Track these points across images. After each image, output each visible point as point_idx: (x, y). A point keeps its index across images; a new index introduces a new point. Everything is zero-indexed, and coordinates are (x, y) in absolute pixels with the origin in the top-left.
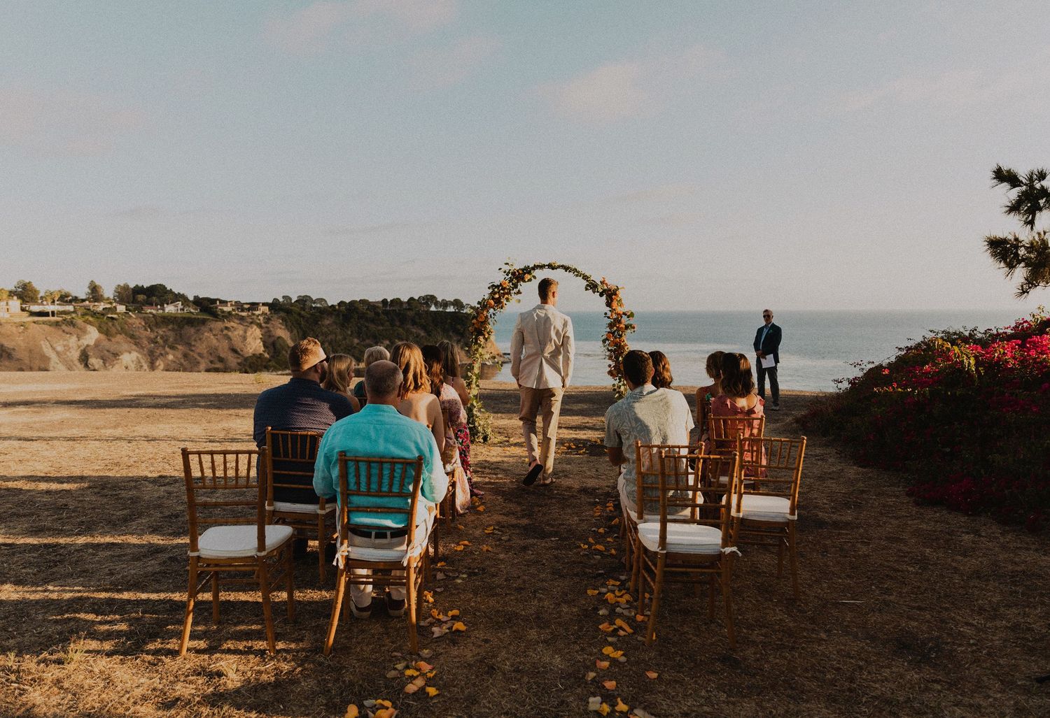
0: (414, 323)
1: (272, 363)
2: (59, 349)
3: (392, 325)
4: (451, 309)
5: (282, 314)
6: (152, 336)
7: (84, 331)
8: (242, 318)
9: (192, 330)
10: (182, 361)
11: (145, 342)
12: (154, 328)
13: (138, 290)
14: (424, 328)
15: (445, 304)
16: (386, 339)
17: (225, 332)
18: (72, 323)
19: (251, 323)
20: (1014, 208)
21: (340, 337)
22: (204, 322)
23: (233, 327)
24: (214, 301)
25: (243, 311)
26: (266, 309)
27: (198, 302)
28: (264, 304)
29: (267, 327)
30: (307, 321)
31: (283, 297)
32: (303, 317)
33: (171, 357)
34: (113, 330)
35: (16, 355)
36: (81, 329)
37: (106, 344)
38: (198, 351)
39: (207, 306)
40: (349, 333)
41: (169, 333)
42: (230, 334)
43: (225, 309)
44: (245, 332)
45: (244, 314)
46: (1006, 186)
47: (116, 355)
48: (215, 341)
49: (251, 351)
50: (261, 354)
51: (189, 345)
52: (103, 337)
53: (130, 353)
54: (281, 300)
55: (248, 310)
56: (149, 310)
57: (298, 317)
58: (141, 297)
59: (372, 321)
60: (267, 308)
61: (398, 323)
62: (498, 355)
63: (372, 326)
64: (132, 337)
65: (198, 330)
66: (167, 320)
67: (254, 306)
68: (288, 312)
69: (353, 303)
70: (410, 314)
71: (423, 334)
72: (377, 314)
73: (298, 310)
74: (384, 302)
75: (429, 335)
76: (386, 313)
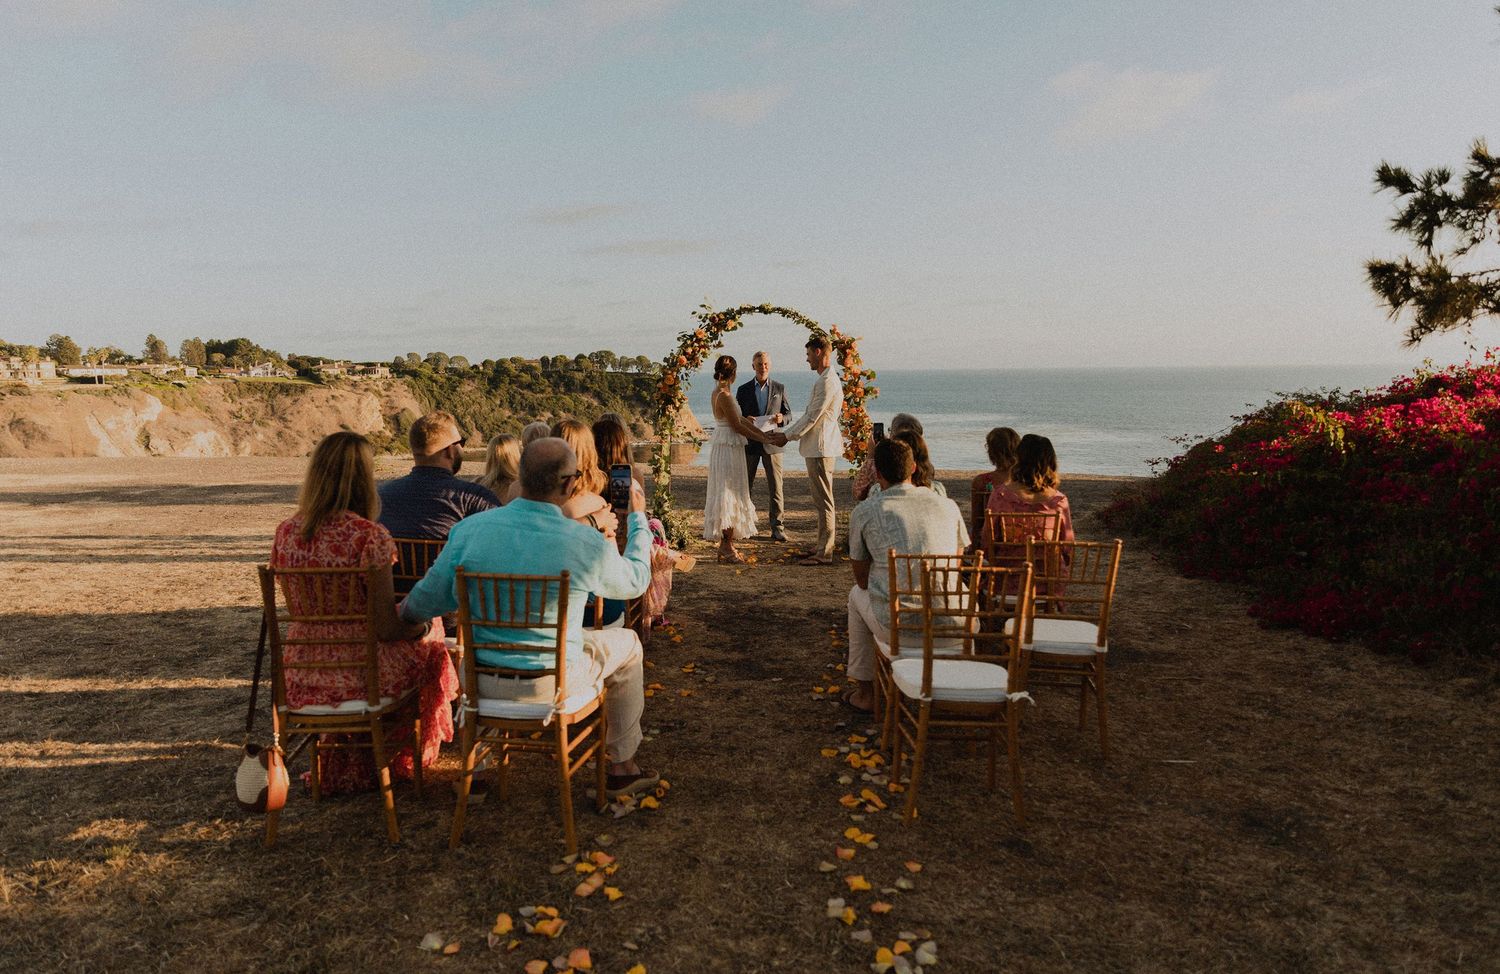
0: (584, 389)
1: (397, 444)
2: (111, 426)
3: (556, 392)
4: (633, 370)
5: (408, 378)
6: (234, 408)
7: (142, 402)
8: (354, 385)
9: (288, 401)
10: (276, 441)
11: (225, 416)
12: (236, 398)
13: (213, 348)
14: (598, 395)
15: (625, 363)
16: (548, 409)
17: (332, 402)
18: (126, 392)
19: (366, 390)
20: (1404, 222)
21: (486, 409)
22: (303, 390)
23: (342, 396)
24: (314, 361)
25: (354, 374)
26: (385, 371)
27: (294, 363)
28: (382, 365)
29: (387, 396)
30: (441, 387)
31: (409, 355)
32: (436, 381)
33: (260, 437)
34: (181, 401)
35: (53, 435)
36: (138, 400)
37: (171, 419)
38: (298, 428)
39: (307, 370)
40: (498, 402)
41: (256, 405)
42: (338, 405)
43: (331, 371)
44: (359, 402)
45: (356, 378)
46: (1393, 191)
47: (186, 434)
48: (319, 415)
49: (366, 428)
50: (380, 432)
51: (283, 419)
52: (169, 410)
53: (205, 431)
54: (406, 359)
55: (363, 372)
56: (231, 374)
57: (429, 382)
58: (218, 357)
59: (529, 387)
60: (387, 369)
61: (562, 390)
62: (696, 430)
63: (528, 394)
64: (208, 409)
65: (295, 401)
66: (253, 387)
67: (369, 368)
68: (415, 374)
69: (501, 363)
70: (579, 376)
71: (596, 403)
72: (535, 377)
73: (427, 370)
74: (544, 361)
75: (605, 405)
76: (547, 375)
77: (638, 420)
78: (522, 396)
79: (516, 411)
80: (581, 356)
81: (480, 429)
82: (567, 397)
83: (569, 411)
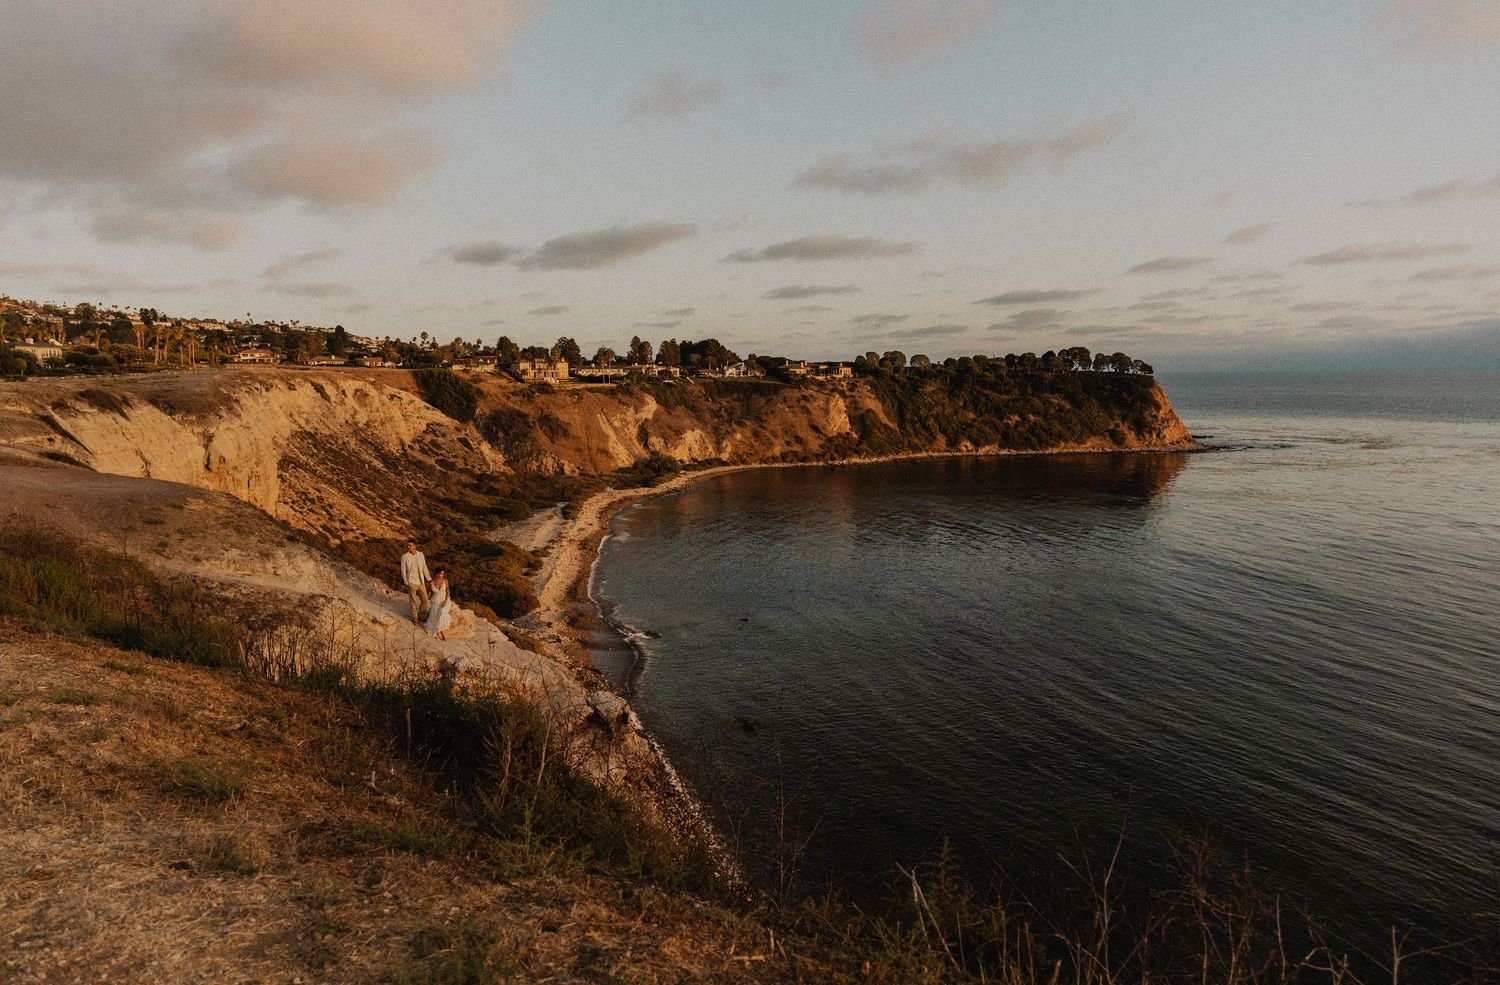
0: (1054, 390)
1: (864, 446)
2: (617, 424)
3: (1023, 392)
4: (1109, 369)
5: (870, 378)
6: (715, 407)
7: (643, 403)
8: (821, 384)
9: (762, 401)
10: (752, 440)
11: (707, 415)
12: (716, 397)
13: (687, 347)
14: (1069, 397)
15: (1101, 360)
16: (1016, 412)
17: (803, 403)
18: (628, 392)
19: (832, 390)
21: (949, 410)
22: (775, 390)
23: (811, 396)
24: (782, 361)
25: (818, 374)
26: (848, 371)
27: (756, 362)
28: (846, 364)
29: (852, 396)
30: (902, 388)
31: (868, 354)
32: (898, 382)
33: (739, 436)
34: (672, 400)
35: (572, 431)
36: (637, 398)
37: (665, 417)
38: (772, 428)
39: (775, 371)
40: (961, 404)
41: (733, 404)
42: (808, 405)
43: (798, 371)
44: (827, 402)
45: (821, 378)
47: (679, 433)
48: (790, 415)
49: (835, 429)
50: (847, 433)
51: (758, 419)
52: (662, 409)
53: (693, 431)
54: (865, 356)
55: (825, 372)
56: (709, 374)
57: (890, 382)
58: (695, 357)
59: (993, 387)
60: (850, 369)
61: (1030, 390)
62: (1185, 438)
63: (993, 395)
64: (693, 408)
65: (769, 400)
66: (731, 386)
67: (833, 367)
68: (876, 373)
69: (964, 360)
70: (1048, 375)
71: (1068, 407)
72: (1000, 377)
73: (888, 370)
74: (1010, 358)
75: (1080, 408)
76: (1014, 376)
77: (1117, 425)
78: (986, 396)
79: (981, 414)
80: (1050, 354)
81: (943, 431)
82: (1034, 398)
83: (1039, 414)
